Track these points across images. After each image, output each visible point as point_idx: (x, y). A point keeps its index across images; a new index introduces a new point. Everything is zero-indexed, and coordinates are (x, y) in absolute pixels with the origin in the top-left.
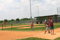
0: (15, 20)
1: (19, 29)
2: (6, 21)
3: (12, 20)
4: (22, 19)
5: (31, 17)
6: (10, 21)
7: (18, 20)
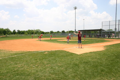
0: (60, 32)
1: (58, 41)
2: (52, 32)
3: (58, 32)
4: (67, 32)
5: (75, 30)
6: (56, 33)
7: (63, 32)
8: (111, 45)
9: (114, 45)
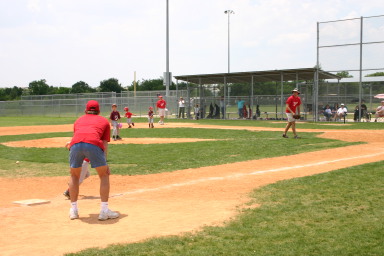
8: (321, 176)
9: (341, 172)
